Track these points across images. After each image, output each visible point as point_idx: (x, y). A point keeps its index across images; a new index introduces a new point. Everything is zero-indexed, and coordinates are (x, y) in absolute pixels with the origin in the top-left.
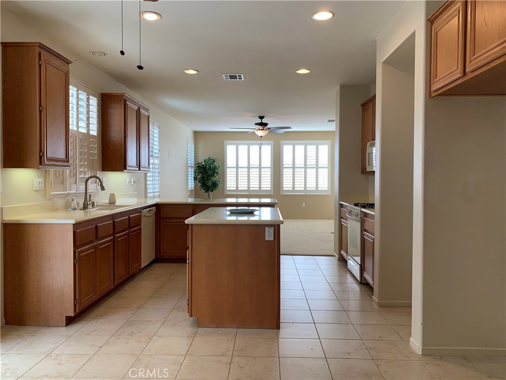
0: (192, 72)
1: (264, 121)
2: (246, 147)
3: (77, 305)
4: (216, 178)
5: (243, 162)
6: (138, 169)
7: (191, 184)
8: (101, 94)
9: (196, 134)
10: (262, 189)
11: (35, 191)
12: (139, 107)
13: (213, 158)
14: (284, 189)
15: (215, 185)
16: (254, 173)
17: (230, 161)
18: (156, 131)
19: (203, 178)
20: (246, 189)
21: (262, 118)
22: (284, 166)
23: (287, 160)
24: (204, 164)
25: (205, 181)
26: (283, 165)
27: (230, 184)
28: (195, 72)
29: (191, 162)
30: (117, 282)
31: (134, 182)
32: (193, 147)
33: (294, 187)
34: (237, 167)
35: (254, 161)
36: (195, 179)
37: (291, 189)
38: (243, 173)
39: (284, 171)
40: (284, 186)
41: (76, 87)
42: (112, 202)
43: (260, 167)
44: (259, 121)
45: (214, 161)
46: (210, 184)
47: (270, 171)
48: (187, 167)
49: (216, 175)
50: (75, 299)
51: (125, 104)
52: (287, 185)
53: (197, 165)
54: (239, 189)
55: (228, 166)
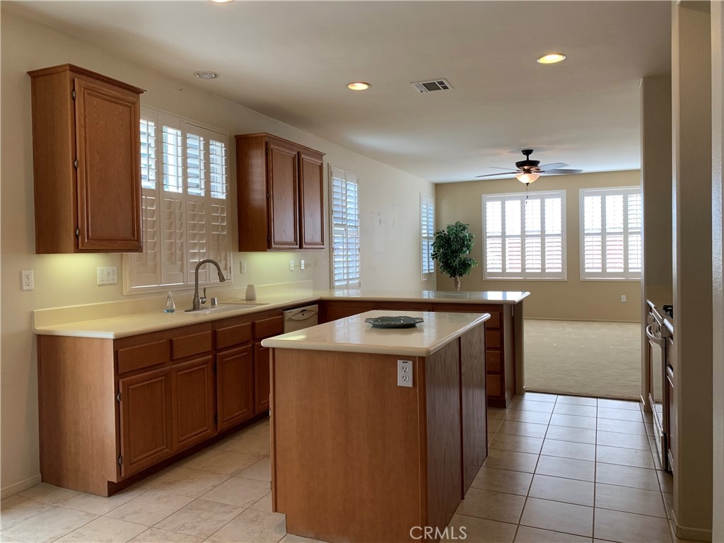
0: (360, 87)
1: (532, 157)
2: (518, 202)
3: (123, 466)
4: (466, 254)
5: (513, 228)
6: (298, 246)
7: (429, 265)
8: (236, 136)
9: (439, 188)
10: (547, 271)
11: (99, 285)
12: (298, 153)
13: (463, 222)
14: (587, 271)
15: (465, 266)
16: (533, 245)
17: (492, 225)
18: (352, 188)
19: (445, 254)
20: (520, 271)
21: (527, 152)
22: (586, 232)
23: (591, 221)
24: (446, 233)
25: (448, 259)
26: (584, 230)
27: (493, 263)
28: (365, 87)
29: (428, 229)
30: (222, 426)
31: (306, 265)
32: (432, 207)
33: (604, 268)
34: (503, 236)
35: (533, 225)
36: (435, 256)
37: (600, 271)
38: (513, 246)
39: (586, 240)
40: (586, 266)
41: (179, 129)
42: (250, 298)
43: (543, 235)
44: (524, 158)
45: (464, 229)
46: (456, 262)
47: (560, 240)
48: (420, 238)
49: (465, 249)
50: (119, 456)
51: (267, 149)
52: (592, 263)
53: (438, 235)
54: (507, 271)
55: (488, 235)
